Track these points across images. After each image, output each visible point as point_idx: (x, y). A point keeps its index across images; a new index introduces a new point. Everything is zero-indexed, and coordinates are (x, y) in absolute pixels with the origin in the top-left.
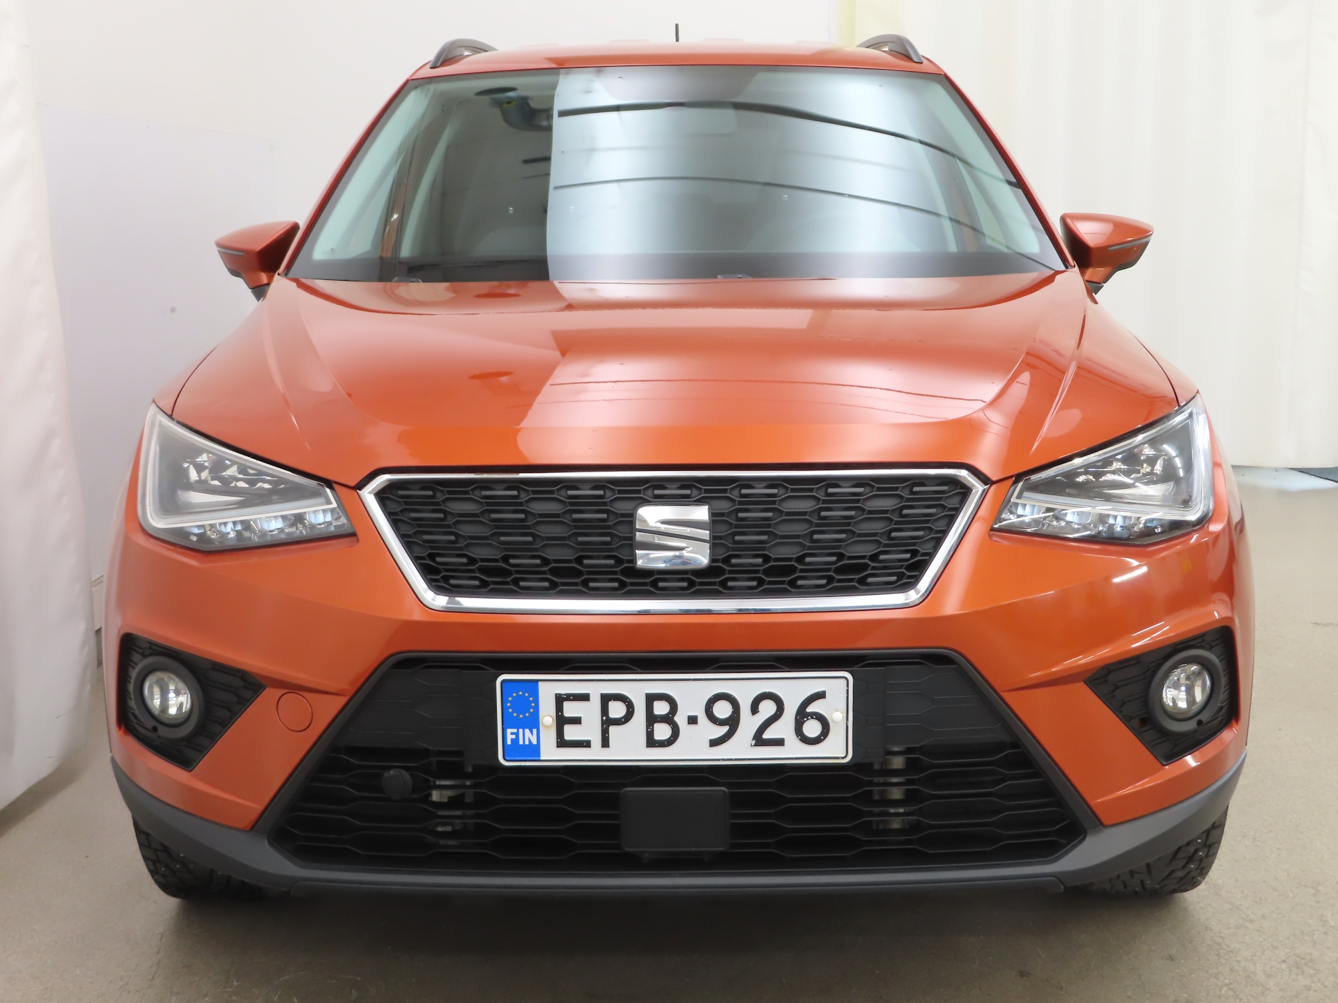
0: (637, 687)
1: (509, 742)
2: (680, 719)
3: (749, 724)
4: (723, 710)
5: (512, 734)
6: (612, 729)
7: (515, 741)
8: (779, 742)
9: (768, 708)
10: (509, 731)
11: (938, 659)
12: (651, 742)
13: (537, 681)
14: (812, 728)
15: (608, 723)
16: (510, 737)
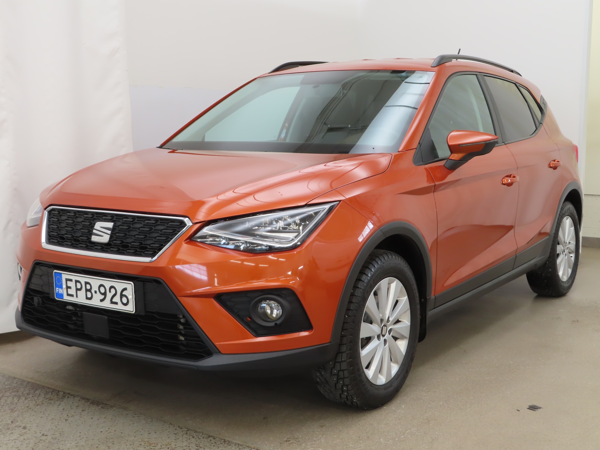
0: (83, 278)
1: (57, 292)
2: (93, 291)
3: (109, 296)
4: (102, 290)
5: (58, 289)
6: (78, 291)
7: (58, 291)
8: (116, 303)
9: (113, 291)
10: (57, 288)
11: (157, 282)
12: (87, 298)
13: (61, 273)
14: (124, 300)
15: (77, 290)
16: (57, 290)
